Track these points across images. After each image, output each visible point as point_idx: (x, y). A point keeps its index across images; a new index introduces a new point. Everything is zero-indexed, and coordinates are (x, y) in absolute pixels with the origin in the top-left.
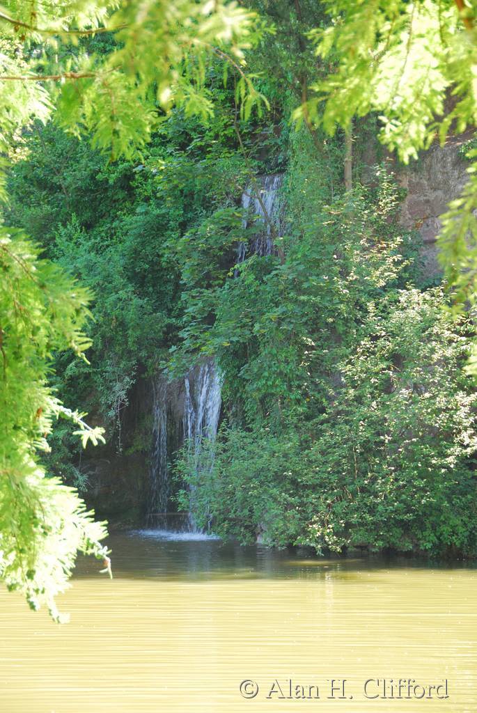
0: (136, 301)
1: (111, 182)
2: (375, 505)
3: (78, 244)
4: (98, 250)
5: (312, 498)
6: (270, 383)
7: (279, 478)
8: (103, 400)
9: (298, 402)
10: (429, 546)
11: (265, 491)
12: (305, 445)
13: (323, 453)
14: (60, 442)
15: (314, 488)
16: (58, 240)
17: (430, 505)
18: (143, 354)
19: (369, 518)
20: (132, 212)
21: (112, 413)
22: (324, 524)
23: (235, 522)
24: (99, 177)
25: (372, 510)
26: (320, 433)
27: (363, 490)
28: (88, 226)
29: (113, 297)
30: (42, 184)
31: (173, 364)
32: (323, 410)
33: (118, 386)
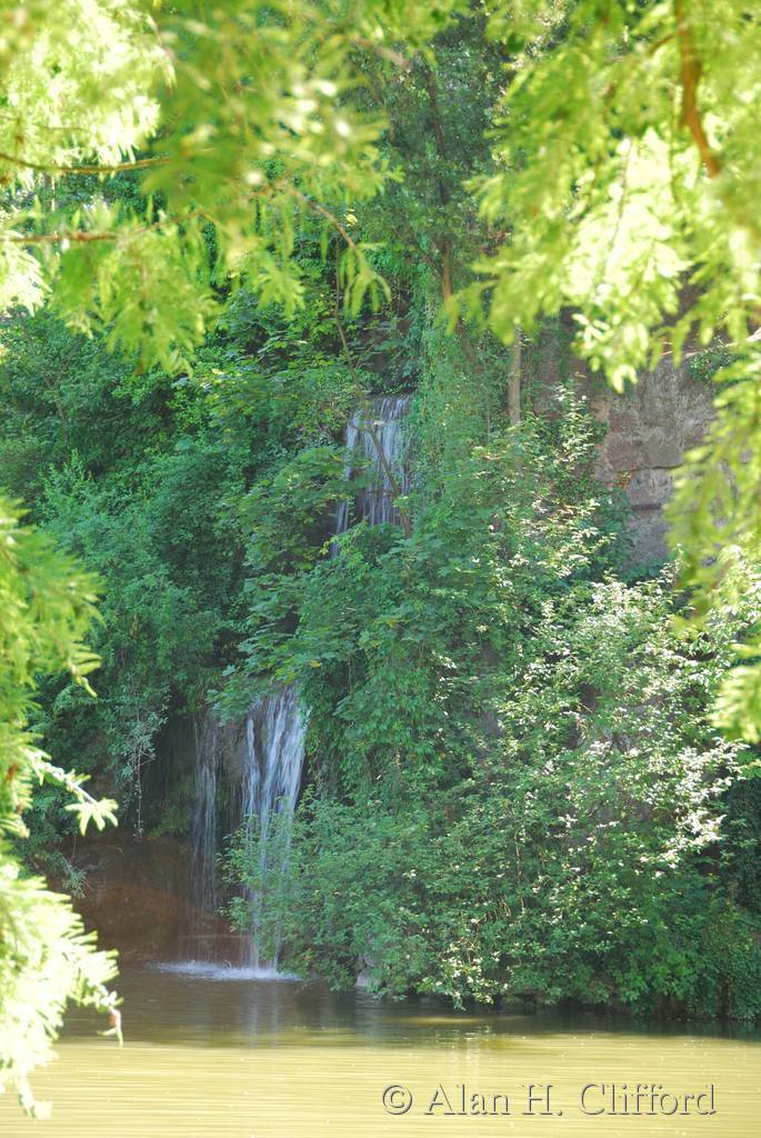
0: (172, 591)
1: (136, 401)
2: (550, 928)
3: (80, 499)
4: (114, 509)
5: (448, 916)
6: (384, 727)
7: (395, 881)
8: (114, 750)
9: (428, 758)
10: (634, 996)
11: (372, 903)
12: (437, 829)
13: (467, 842)
14: (43, 817)
15: (450, 898)
16: (48, 492)
17: (635, 930)
18: (181, 676)
19: (541, 950)
20: (168, 449)
21: (127, 771)
22: (466, 957)
23: (323, 951)
24: (117, 392)
25: (544, 936)
26: (463, 810)
27: (530, 902)
28: (97, 470)
29: (135, 584)
30: (25, 402)
31: (228, 694)
32: (467, 773)
33: (138, 727)
